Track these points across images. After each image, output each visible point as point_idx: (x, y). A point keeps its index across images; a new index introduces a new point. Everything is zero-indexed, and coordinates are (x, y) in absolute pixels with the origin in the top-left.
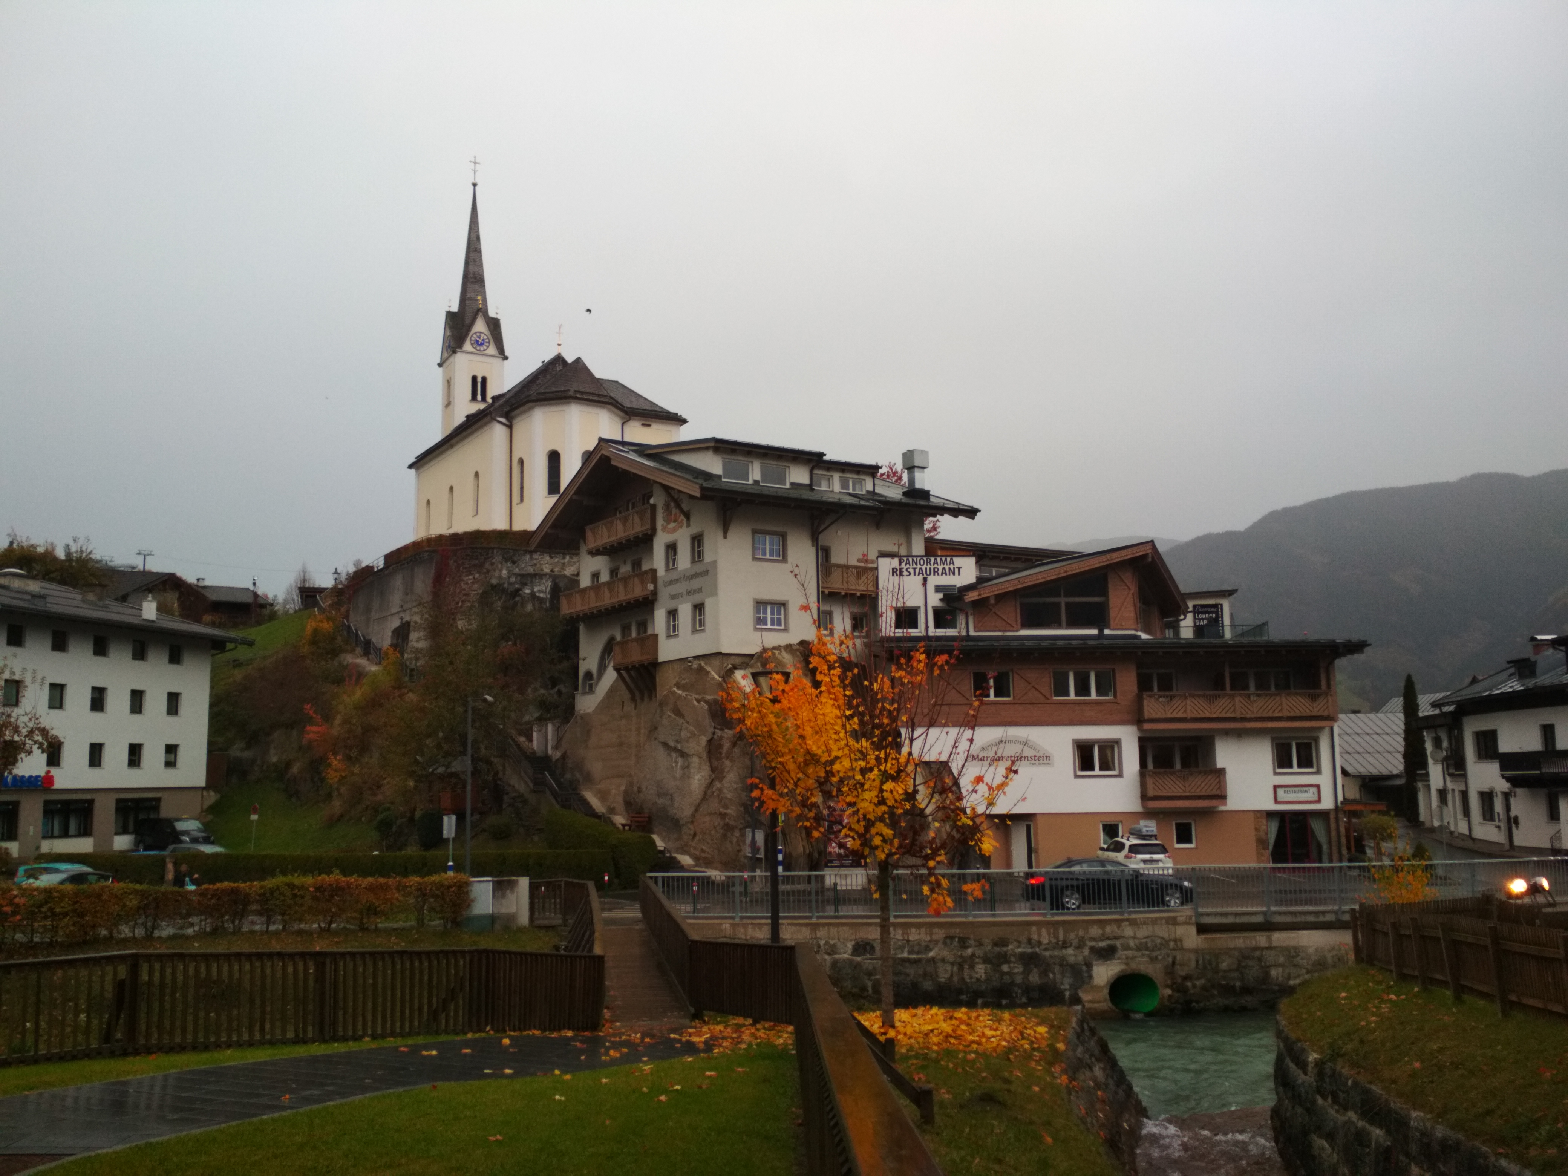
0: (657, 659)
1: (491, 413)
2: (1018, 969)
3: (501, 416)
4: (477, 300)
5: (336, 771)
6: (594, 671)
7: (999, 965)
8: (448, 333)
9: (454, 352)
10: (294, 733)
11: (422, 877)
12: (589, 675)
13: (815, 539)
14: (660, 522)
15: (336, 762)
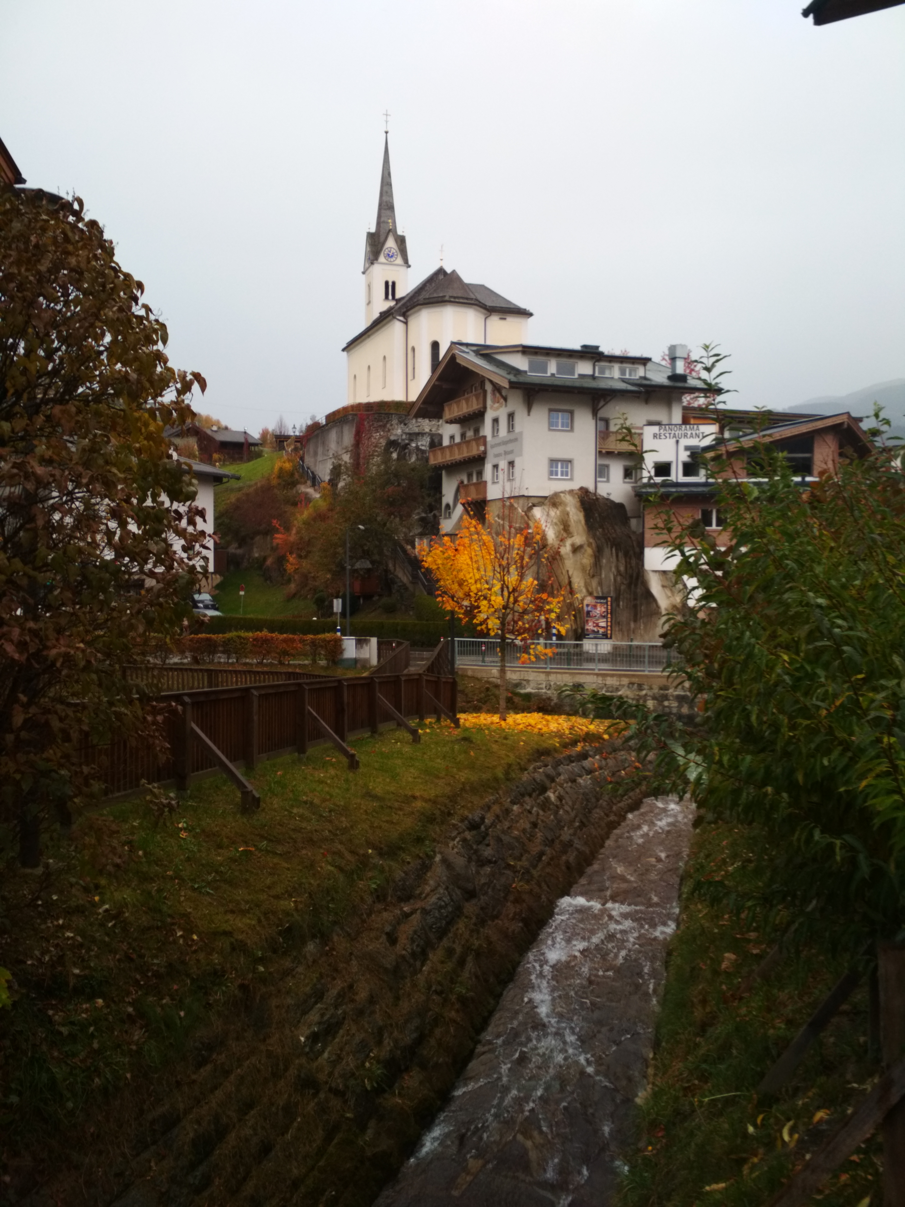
0: (486, 498)
1: (392, 314)
2: (675, 704)
3: (400, 315)
4: (388, 223)
5: (292, 564)
6: (451, 504)
7: (662, 702)
8: (368, 249)
9: (372, 263)
10: (269, 538)
11: (314, 635)
12: (448, 506)
13: (595, 413)
14: (489, 402)
15: (292, 559)
